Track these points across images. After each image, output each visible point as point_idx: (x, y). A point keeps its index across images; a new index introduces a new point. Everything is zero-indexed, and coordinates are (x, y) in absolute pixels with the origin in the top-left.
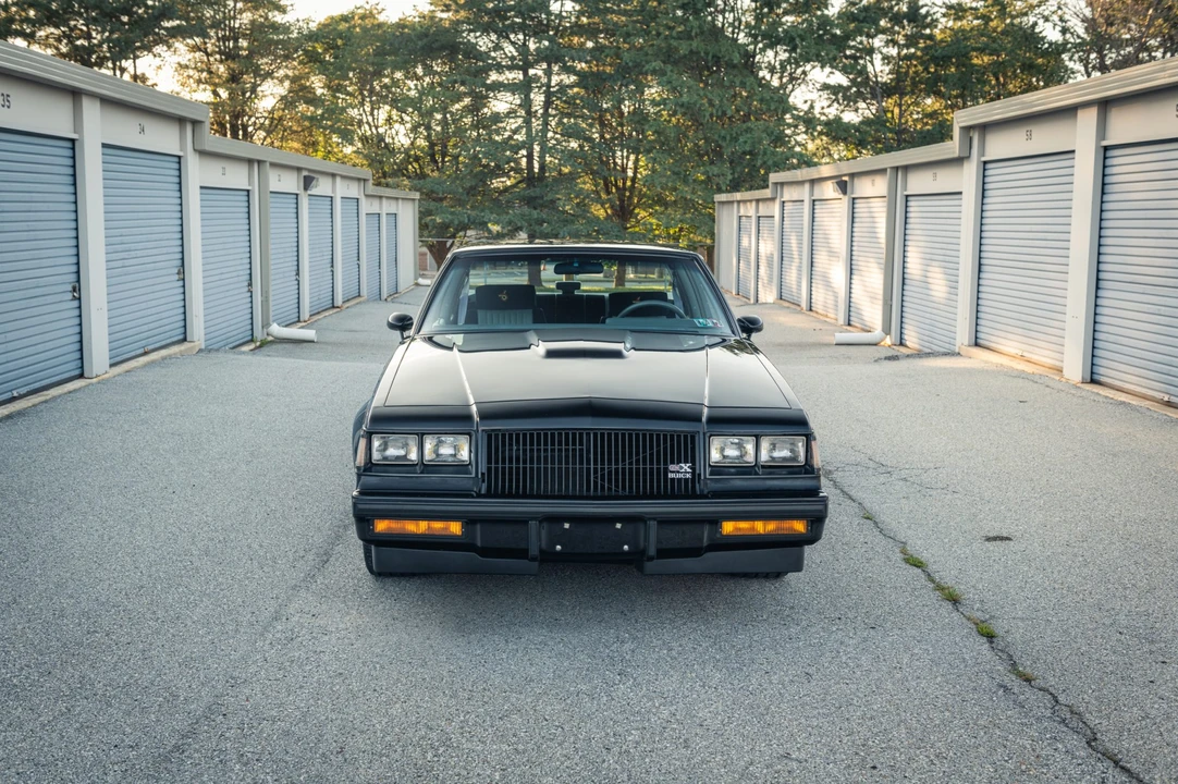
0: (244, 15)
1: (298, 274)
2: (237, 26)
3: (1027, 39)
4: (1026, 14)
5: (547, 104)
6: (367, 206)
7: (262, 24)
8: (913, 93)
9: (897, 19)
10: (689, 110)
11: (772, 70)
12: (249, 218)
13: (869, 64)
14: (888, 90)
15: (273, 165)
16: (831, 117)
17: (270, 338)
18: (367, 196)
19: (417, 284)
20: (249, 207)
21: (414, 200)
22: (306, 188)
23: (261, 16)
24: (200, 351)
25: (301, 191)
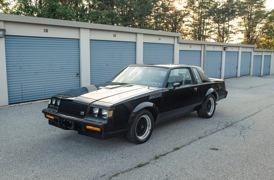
1: (221, 69)
6: (255, 54)
12: (201, 57)
15: (210, 45)
18: (254, 51)
20: (201, 54)
22: (224, 50)
23: (259, 9)
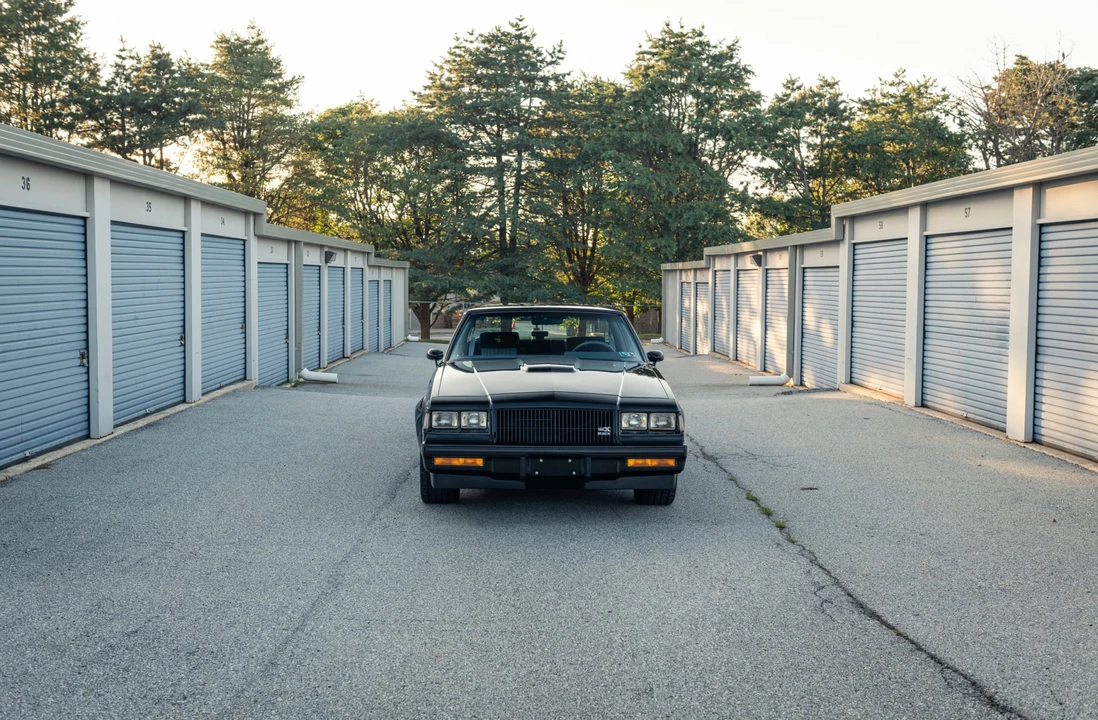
0: (256, 109)
1: (319, 330)
2: (250, 118)
3: (930, 130)
4: (931, 109)
5: (518, 185)
6: (370, 275)
7: (272, 118)
8: (834, 176)
9: (819, 113)
10: (639, 190)
11: (713, 157)
12: (287, 286)
13: (796, 151)
14: (813, 173)
15: (306, 244)
16: (763, 196)
17: (301, 380)
18: (370, 266)
19: (407, 341)
20: (287, 277)
21: (405, 268)
22: (326, 262)
23: (270, 110)
24: (256, 387)
25: (323, 264)
